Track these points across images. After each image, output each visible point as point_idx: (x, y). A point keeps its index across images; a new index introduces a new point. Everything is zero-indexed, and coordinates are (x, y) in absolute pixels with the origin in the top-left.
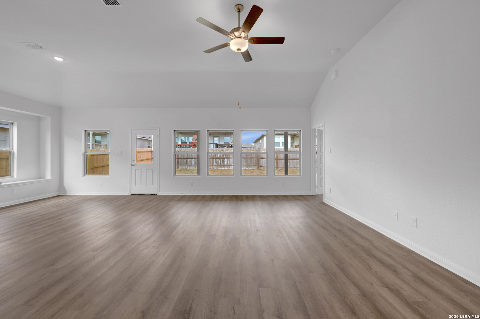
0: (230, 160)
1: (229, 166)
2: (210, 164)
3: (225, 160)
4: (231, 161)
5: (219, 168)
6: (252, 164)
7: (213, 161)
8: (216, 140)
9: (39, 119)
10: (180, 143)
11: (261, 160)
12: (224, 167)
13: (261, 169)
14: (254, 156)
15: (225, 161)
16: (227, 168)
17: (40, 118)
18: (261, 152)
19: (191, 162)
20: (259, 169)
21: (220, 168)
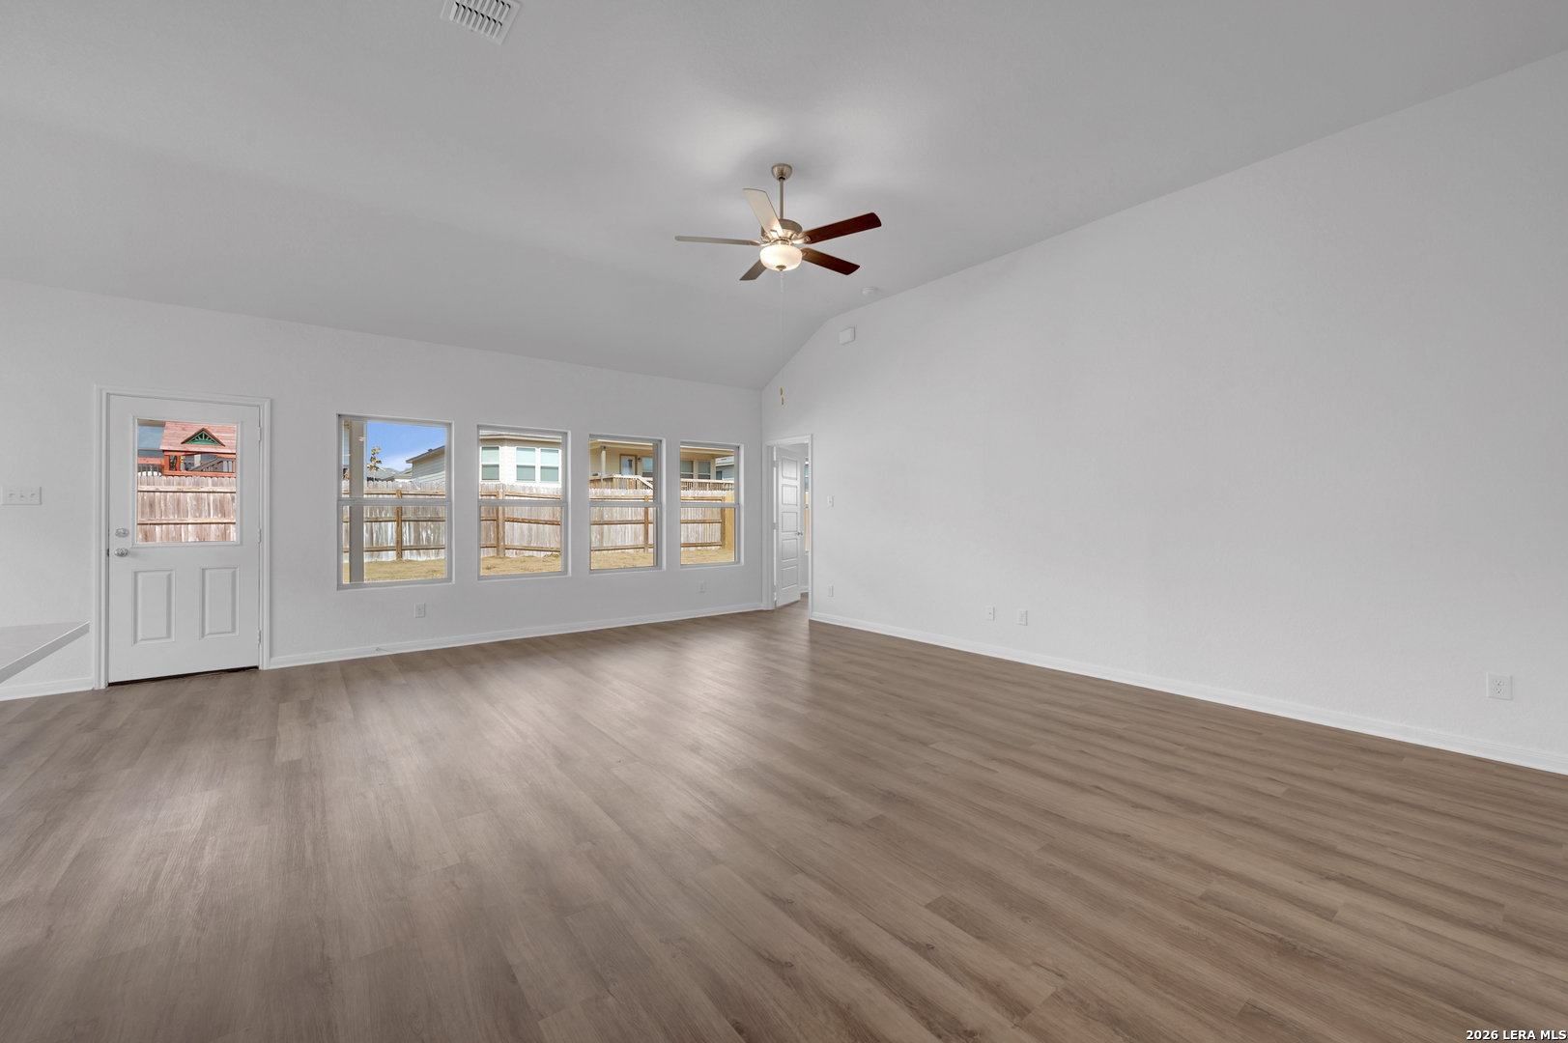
0: (380, 528)
4: (386, 532)
11: (507, 527)
13: (507, 555)
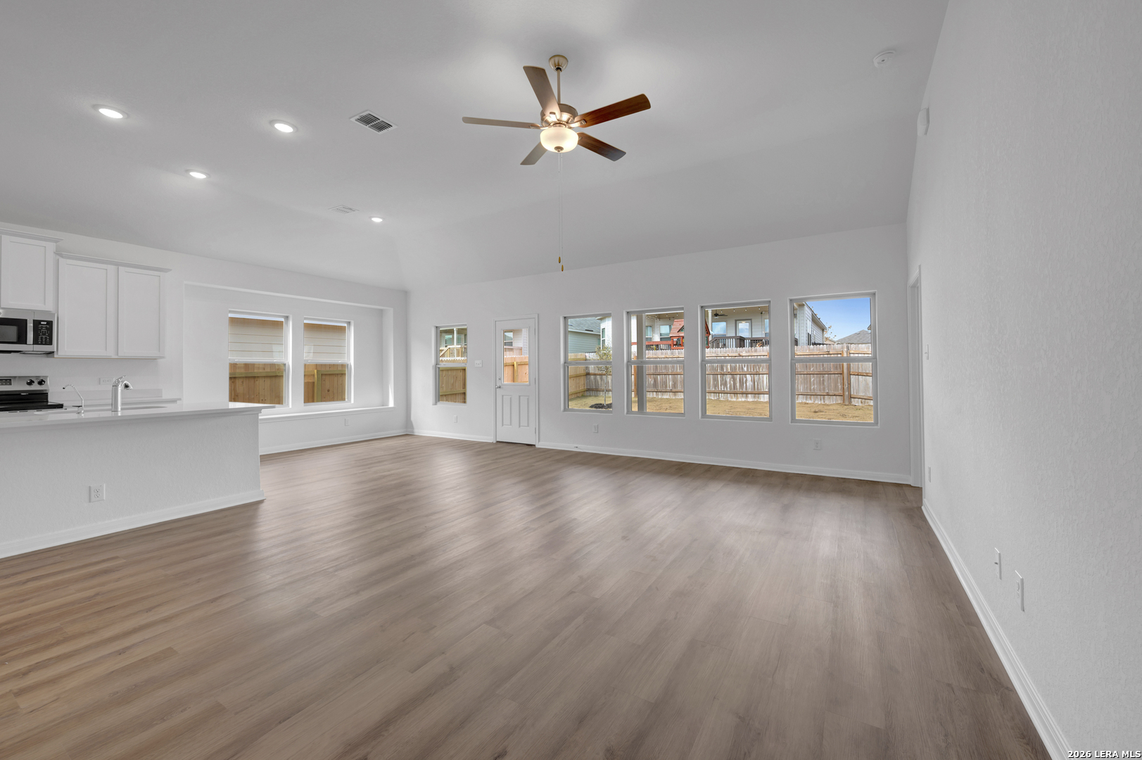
1: (757, 393)
2: (709, 388)
3: (746, 377)
5: (732, 398)
6: (824, 389)
7: (715, 380)
8: (744, 329)
9: (381, 313)
10: (657, 338)
11: (852, 380)
12: (744, 395)
13: (853, 403)
14: (830, 367)
15: (746, 380)
16: (751, 400)
17: (381, 311)
18: (852, 355)
19: (665, 384)
20: (847, 403)
21: (734, 400)
